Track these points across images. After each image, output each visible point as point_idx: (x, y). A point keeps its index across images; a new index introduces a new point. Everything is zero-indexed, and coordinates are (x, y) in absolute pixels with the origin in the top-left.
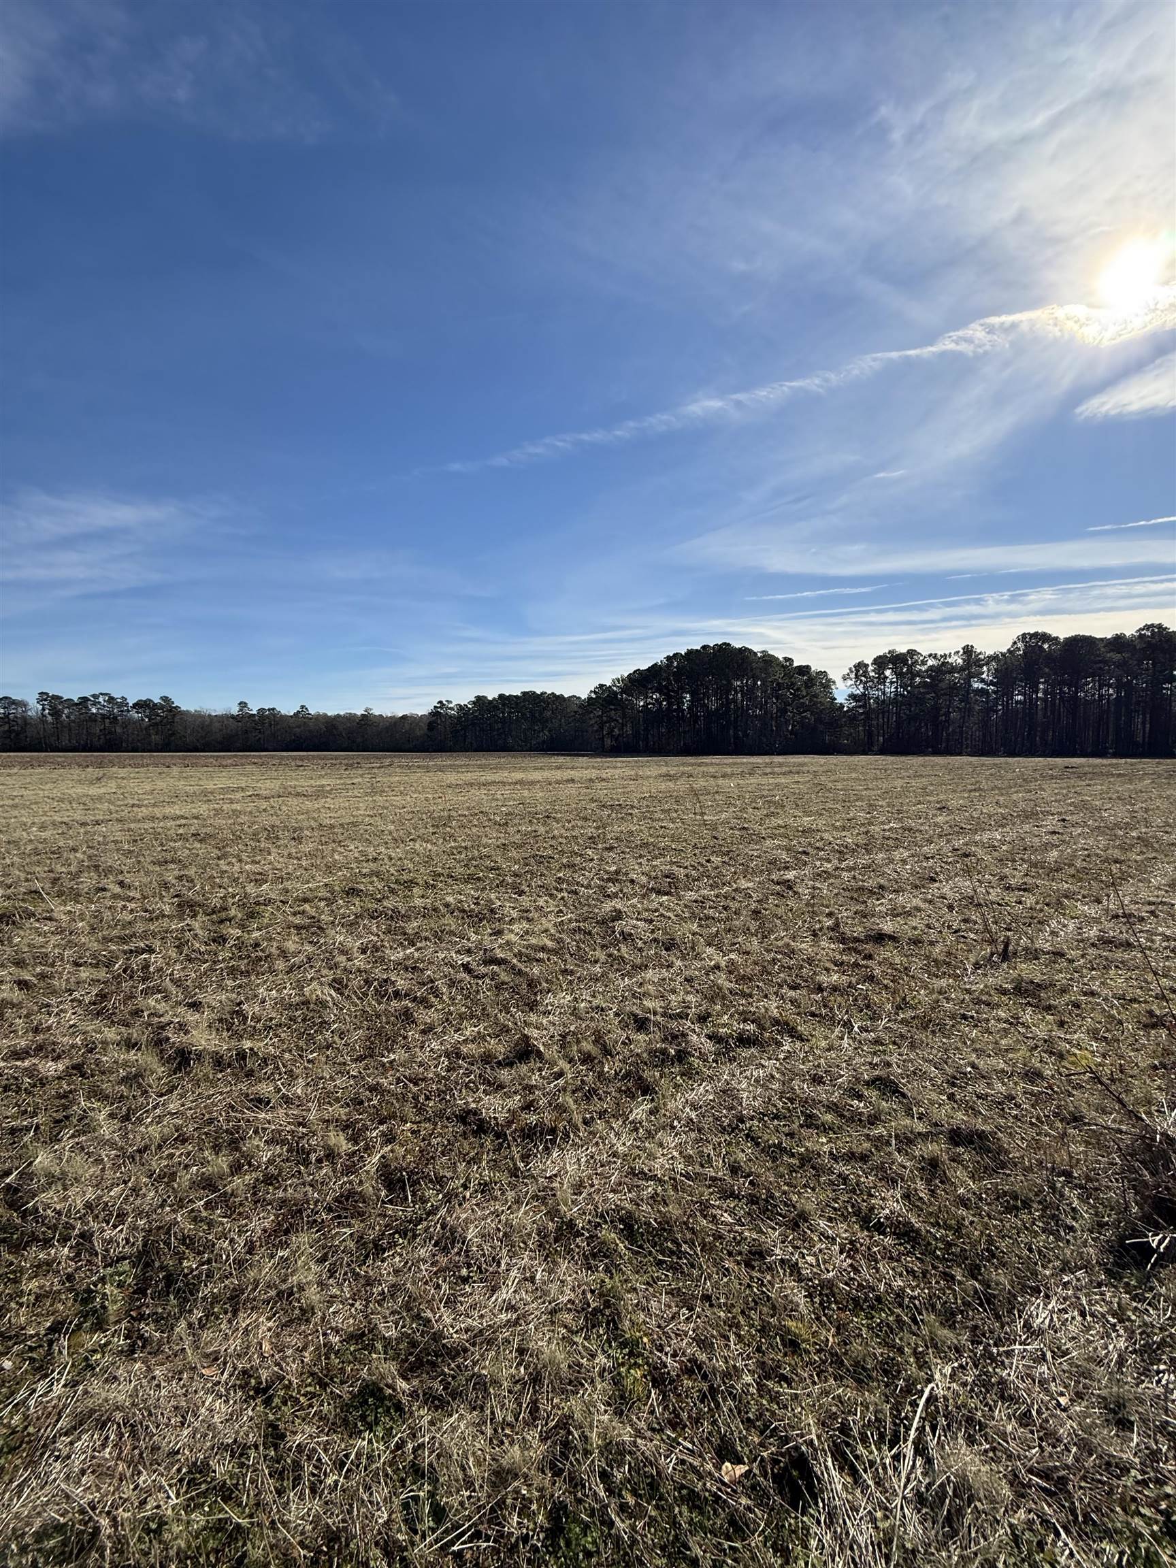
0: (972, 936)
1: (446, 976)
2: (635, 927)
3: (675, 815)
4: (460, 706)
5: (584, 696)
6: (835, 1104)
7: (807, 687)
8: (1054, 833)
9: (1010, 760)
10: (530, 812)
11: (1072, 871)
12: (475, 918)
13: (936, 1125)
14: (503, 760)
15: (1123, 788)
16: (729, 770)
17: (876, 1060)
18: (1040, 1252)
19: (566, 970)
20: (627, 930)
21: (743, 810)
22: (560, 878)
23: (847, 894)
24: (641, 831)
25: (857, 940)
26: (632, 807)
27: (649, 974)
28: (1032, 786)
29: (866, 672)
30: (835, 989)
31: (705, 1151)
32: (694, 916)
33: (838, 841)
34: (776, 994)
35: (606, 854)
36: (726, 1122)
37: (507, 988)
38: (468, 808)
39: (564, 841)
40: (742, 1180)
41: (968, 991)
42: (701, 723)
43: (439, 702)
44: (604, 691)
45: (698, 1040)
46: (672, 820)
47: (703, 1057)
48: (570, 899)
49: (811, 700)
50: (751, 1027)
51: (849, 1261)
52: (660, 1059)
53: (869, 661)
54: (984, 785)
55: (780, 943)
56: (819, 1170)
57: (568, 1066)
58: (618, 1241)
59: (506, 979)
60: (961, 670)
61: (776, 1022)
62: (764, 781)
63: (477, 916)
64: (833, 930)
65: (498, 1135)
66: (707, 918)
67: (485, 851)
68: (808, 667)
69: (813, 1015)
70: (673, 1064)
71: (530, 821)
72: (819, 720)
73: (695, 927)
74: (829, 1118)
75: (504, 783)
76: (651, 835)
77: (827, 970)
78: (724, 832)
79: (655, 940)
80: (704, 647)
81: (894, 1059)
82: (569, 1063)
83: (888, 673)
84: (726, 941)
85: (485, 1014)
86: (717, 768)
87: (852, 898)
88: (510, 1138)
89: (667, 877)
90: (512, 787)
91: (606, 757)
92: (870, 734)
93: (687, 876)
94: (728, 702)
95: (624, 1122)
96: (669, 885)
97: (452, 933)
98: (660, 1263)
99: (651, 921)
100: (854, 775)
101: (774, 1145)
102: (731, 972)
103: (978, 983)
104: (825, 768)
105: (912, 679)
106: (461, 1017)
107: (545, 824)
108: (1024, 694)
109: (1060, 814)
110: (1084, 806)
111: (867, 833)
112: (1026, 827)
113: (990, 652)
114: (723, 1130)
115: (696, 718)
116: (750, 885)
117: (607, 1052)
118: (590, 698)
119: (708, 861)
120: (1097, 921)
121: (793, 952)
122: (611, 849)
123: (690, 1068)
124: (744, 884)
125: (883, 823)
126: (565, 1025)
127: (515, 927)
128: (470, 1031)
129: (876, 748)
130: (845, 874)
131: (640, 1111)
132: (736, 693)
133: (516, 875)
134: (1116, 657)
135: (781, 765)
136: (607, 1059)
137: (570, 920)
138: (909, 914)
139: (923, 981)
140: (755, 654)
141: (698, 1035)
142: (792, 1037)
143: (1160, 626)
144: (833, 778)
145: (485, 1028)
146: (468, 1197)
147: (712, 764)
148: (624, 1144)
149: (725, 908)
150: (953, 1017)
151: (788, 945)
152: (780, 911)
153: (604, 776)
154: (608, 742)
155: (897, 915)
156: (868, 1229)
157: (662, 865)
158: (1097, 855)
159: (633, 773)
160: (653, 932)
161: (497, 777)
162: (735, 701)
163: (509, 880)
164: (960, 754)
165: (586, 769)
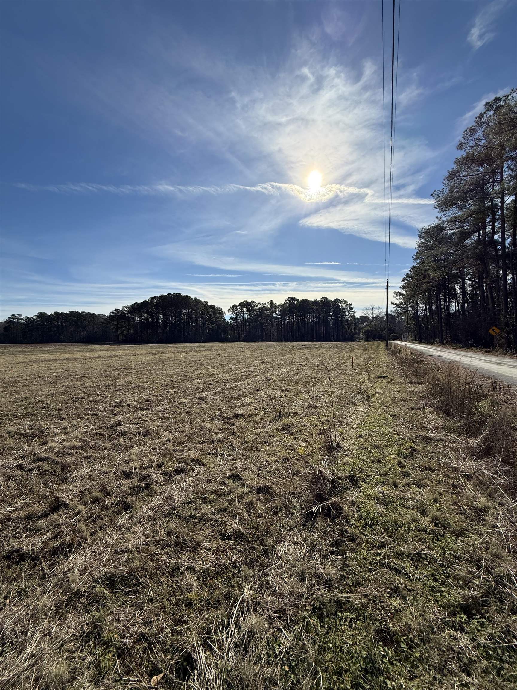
0: (270, 410)
1: (4, 475)
2: (128, 428)
3: (153, 372)
4: (28, 318)
5: (107, 314)
6: (215, 490)
7: (214, 314)
8: (298, 369)
9: (286, 343)
10: (72, 375)
11: (302, 382)
12: (29, 438)
13: (252, 488)
14: (57, 347)
15: (318, 352)
16: (180, 350)
17: (232, 467)
18: (283, 526)
19: (87, 456)
20: (124, 430)
21: (186, 367)
22: (87, 408)
23: (227, 400)
24: (135, 380)
25: (229, 418)
26: (132, 369)
27: (134, 450)
28: (292, 352)
29: (236, 309)
30: (219, 441)
31: (156, 529)
32: (159, 418)
33: (224, 378)
34: (194, 447)
35: (115, 393)
36: (167, 512)
37: (48, 474)
38: (30, 375)
39: (91, 388)
40: (172, 537)
41: (267, 432)
42: (168, 329)
43: (12, 315)
44: (118, 312)
45: (157, 476)
46: (152, 374)
47: (158, 484)
48: (93, 419)
49: (216, 320)
50: (182, 465)
51: (216, 556)
52: (136, 490)
53: (237, 304)
54: (277, 353)
55: (197, 425)
56: (206, 521)
57: (84, 507)
58: (105, 591)
59: (48, 468)
60: (270, 309)
61: (193, 460)
62: (196, 354)
63: (30, 436)
64: (220, 416)
65: (33, 559)
66: (165, 418)
67: (39, 398)
68: (214, 306)
69: (209, 453)
70: (143, 491)
71: (72, 380)
72: (219, 328)
73: (159, 423)
74: (212, 497)
75: (56, 360)
76: (140, 382)
77: (216, 433)
78: (176, 378)
79: (138, 432)
80: (169, 294)
81: (238, 465)
82: (84, 505)
83: (244, 309)
84: (173, 428)
85: (31, 491)
86: (175, 349)
87: (228, 401)
88: (42, 558)
89: (147, 401)
90: (62, 362)
91: (120, 345)
92: (239, 334)
93: (157, 400)
94: (181, 319)
95: (114, 528)
96: (148, 405)
97: (12, 448)
98: (127, 593)
99: (137, 424)
100: (232, 350)
101: (188, 516)
102: (175, 442)
103: (270, 428)
104: (222, 348)
105: (253, 312)
106: (14, 496)
107: (81, 380)
108: (289, 319)
109: (299, 362)
110: (306, 359)
111: (235, 374)
112: (289, 368)
113: (278, 303)
114: (166, 516)
115: (165, 326)
116: (187, 400)
117: (107, 494)
118: (110, 316)
119: (168, 392)
120: (308, 399)
121: (203, 428)
122: (118, 390)
123: (151, 491)
124: (183, 400)
125: (242, 369)
126: (83, 486)
127: (56, 438)
128: (19, 503)
129: (241, 339)
130: (226, 392)
131: (123, 520)
132: (184, 315)
133: (60, 410)
134: (315, 307)
135: (204, 347)
136: (107, 498)
137: (92, 430)
138: (248, 405)
139: (252, 431)
140: (192, 299)
141: (157, 474)
142: (199, 465)
143: (326, 298)
144: (224, 352)
145: (31, 499)
146: (8, 603)
147: (173, 347)
148: (113, 539)
149: (174, 413)
150: (261, 444)
151: (200, 425)
152: (198, 411)
153: (118, 354)
154: (121, 337)
155: (245, 406)
156: (224, 540)
157: (145, 396)
158: (310, 376)
159: (133, 352)
160: (138, 428)
161: (52, 357)
162: (183, 319)
163: (54, 413)
164: (270, 341)
165: (108, 351)
